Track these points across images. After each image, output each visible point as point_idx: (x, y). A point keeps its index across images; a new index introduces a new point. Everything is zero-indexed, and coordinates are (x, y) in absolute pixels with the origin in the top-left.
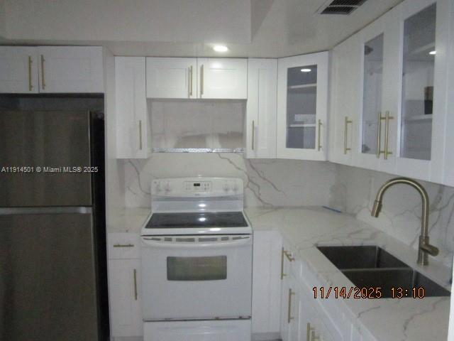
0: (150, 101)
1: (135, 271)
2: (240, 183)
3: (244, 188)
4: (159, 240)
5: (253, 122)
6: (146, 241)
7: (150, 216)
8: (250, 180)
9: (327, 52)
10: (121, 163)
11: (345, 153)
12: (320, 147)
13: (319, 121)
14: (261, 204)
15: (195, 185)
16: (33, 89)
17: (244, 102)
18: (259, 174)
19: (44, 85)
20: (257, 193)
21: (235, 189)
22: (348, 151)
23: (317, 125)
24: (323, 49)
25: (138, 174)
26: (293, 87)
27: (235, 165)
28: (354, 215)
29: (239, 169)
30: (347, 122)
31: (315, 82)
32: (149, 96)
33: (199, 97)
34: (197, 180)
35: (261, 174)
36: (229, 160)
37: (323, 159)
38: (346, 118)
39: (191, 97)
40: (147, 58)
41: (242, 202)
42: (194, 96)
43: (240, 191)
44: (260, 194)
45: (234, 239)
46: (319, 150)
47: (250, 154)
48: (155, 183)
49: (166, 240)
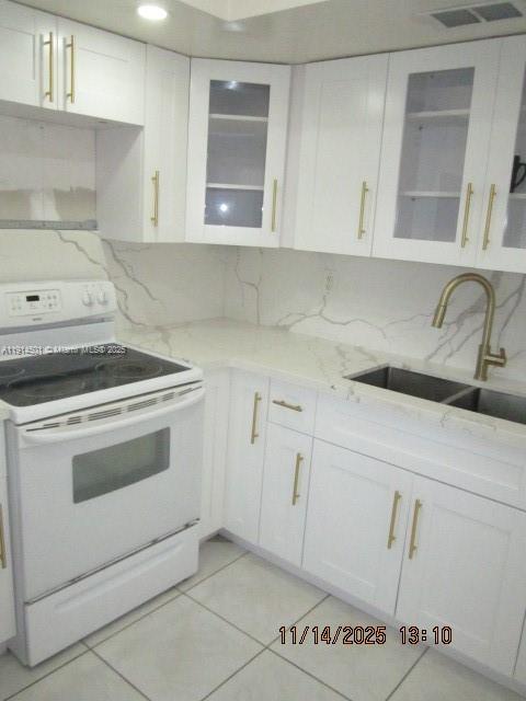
18: (125, 270)
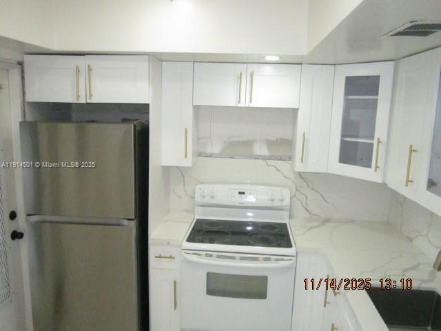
0: (197, 108)
1: (175, 283)
2: (286, 194)
3: (291, 198)
4: (200, 255)
5: (304, 134)
6: (186, 256)
7: (194, 222)
8: (297, 190)
9: (393, 63)
10: (167, 170)
11: (407, 185)
12: (377, 167)
13: (379, 139)
14: (308, 215)
15: (240, 193)
16: (80, 99)
17: (295, 111)
19: (91, 95)
20: (304, 204)
21: (282, 201)
22: (409, 183)
23: (375, 142)
24: (388, 58)
25: (184, 177)
26: (350, 97)
27: (282, 174)
28: (411, 240)
29: (287, 178)
30: (412, 150)
31: (376, 93)
32: (195, 104)
33: (247, 106)
34: (242, 188)
35: (310, 185)
36: (276, 168)
37: (380, 181)
38: (411, 146)
39: (239, 105)
40: (195, 63)
41: (288, 212)
42: (242, 104)
43: (287, 202)
44: (307, 205)
45: (277, 260)
46: (376, 171)
47: (299, 167)
48: (200, 188)
49: (207, 255)
